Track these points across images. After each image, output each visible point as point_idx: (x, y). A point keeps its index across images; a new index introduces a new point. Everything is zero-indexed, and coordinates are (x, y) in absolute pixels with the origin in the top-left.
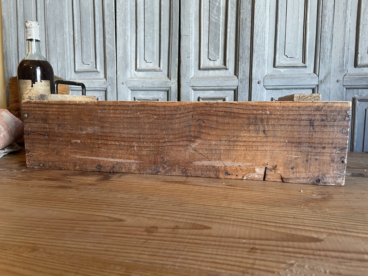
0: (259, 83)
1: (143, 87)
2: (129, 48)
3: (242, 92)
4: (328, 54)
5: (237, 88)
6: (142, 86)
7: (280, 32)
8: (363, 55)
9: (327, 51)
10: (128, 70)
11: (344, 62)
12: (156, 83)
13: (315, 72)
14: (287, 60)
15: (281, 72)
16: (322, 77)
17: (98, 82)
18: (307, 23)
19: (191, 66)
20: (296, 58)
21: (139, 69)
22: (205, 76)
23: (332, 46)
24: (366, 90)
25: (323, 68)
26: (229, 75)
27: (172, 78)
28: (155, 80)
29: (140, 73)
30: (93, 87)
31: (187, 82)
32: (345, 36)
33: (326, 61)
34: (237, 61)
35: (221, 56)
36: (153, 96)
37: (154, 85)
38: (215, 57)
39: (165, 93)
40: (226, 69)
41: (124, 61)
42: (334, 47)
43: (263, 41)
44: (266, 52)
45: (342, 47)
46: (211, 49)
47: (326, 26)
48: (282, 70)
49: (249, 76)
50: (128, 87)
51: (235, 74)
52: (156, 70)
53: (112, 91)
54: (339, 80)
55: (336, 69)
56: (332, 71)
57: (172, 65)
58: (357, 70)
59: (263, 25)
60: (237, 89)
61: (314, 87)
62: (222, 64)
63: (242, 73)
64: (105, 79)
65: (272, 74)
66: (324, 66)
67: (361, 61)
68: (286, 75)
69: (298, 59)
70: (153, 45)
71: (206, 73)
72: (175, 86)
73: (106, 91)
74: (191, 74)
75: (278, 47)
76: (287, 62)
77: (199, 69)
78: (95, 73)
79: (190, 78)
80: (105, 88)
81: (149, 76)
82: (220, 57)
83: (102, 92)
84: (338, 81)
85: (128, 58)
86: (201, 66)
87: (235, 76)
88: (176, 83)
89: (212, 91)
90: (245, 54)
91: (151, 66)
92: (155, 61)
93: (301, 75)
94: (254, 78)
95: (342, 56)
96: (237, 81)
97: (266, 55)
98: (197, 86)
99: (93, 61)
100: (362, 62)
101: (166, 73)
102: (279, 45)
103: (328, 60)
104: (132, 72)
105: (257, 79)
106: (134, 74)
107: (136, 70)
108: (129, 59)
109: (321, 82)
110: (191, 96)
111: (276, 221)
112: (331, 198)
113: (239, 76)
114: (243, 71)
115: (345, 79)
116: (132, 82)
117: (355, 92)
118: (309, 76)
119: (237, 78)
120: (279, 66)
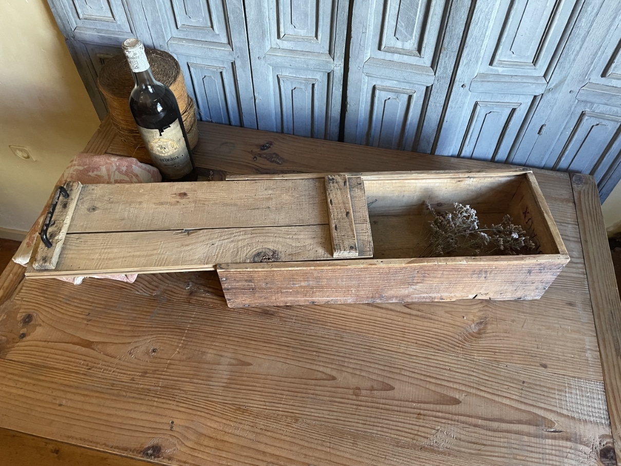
0: (464, 87)
1: (290, 66)
2: (266, 5)
3: (437, 92)
4: (573, 57)
5: (432, 86)
6: (288, 65)
7: (512, 18)
8: (619, 63)
9: (572, 54)
10: (266, 39)
11: (589, 70)
12: (312, 63)
13: (545, 76)
14: (511, 58)
15: (498, 71)
16: (552, 84)
17: (220, 49)
18: (557, 12)
19: (367, 44)
20: (526, 56)
21: (283, 37)
22: (386, 58)
23: (581, 48)
24: (603, 105)
25: (558, 74)
26: (423, 65)
27: (336, 58)
28: (309, 57)
29: (285, 42)
30: (212, 56)
31: (359, 66)
32: (605, 37)
33: (566, 66)
34: (438, 51)
35: (415, 36)
36: (305, 77)
37: (307, 65)
38: (406, 36)
39: (324, 75)
40: (421, 57)
41: (260, 26)
42: (583, 49)
43: (484, 33)
44: (484, 47)
45: (595, 51)
46: (402, 23)
47: (584, 20)
49: (451, 74)
50: (269, 64)
51: (432, 66)
52: (310, 42)
53: (243, 67)
54: (573, 91)
55: (575, 77)
56: (568, 78)
58: (603, 81)
59: (489, 10)
60: (430, 87)
61: (537, 94)
62: (415, 50)
63: (442, 69)
64: (229, 46)
65: (485, 73)
67: (613, 70)
68: (504, 76)
69: (528, 57)
70: (306, 3)
71: (389, 56)
72: (340, 69)
73: (233, 64)
74: (367, 56)
75: (503, 40)
77: (379, 49)
78: (210, 34)
79: (364, 61)
80: (231, 60)
81: (299, 49)
82: (414, 38)
84: (571, 92)
85: (265, 22)
86: (383, 46)
87: (431, 69)
88: (342, 65)
89: (395, 82)
90: (453, 44)
91: (302, 32)
92: (309, 28)
93: (525, 80)
94: (458, 80)
95: (589, 63)
96: (433, 78)
97: (483, 51)
98: (373, 74)
99: (205, 17)
100: (614, 72)
101: (327, 47)
102: (506, 37)
103: (569, 65)
104: (273, 39)
105: (461, 82)
106: (275, 43)
107: (278, 38)
108: (267, 22)
109: (549, 91)
112: (485, 333)
113: (437, 71)
114: (445, 68)
115: (581, 92)
116: (274, 58)
117: (588, 106)
118: (535, 82)
119: (433, 74)
120: (498, 65)
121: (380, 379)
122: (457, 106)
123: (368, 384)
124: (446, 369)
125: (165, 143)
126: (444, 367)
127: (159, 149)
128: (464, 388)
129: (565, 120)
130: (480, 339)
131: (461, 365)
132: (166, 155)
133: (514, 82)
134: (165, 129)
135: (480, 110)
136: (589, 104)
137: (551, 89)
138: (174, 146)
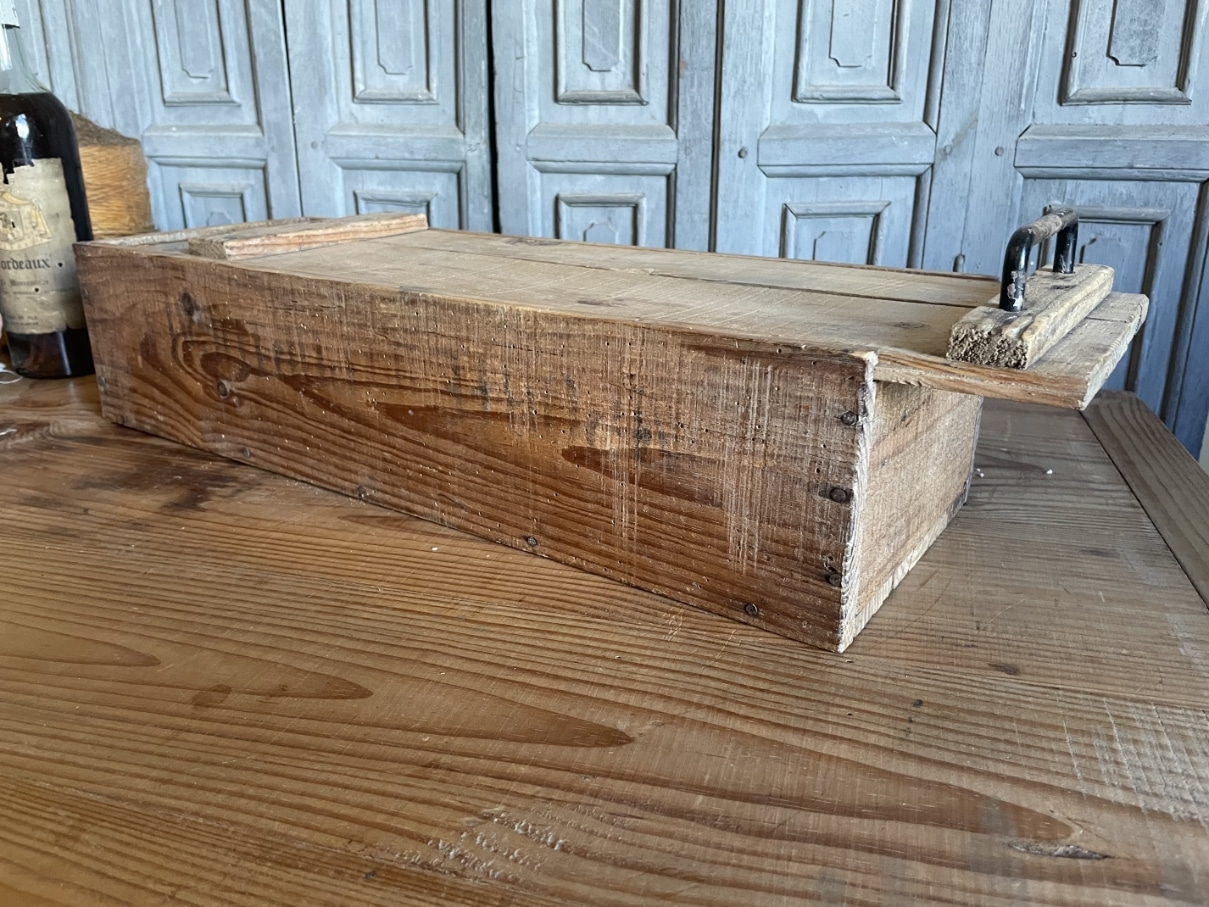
0: (743, 155)
1: (377, 158)
2: (326, 21)
3: (689, 183)
4: (973, 55)
5: (676, 169)
6: (373, 156)
8: (1089, 60)
9: (971, 47)
10: (327, 98)
11: (1022, 86)
12: (420, 145)
13: (926, 119)
14: (837, 77)
15: (815, 116)
16: (947, 139)
17: (238, 138)
19: (529, 88)
20: (869, 68)
21: (362, 96)
22: (574, 123)
23: (987, 29)
24: (1089, 182)
25: (954, 105)
26: (651, 123)
27: (468, 130)
28: (415, 135)
29: (367, 108)
30: (223, 155)
31: (518, 145)
33: (966, 81)
34: (673, 78)
35: (625, 55)
36: (411, 190)
37: (412, 153)
38: (605, 58)
39: (450, 179)
40: (641, 102)
41: (314, 67)
42: (993, 34)
43: (759, 9)
44: (768, 46)
45: (1021, 31)
46: (593, 28)
48: (820, 110)
49: (710, 128)
50: (333, 158)
51: (670, 122)
52: (416, 100)
53: (283, 171)
54: (1002, 149)
55: (996, 110)
56: (981, 114)
57: (467, 85)
58: (1068, 115)
60: (674, 174)
61: (920, 169)
62: (628, 86)
63: (689, 118)
64: (258, 128)
65: (789, 123)
66: (958, 97)
67: (1082, 80)
68: (832, 126)
69: (874, 72)
70: (404, 13)
71: (577, 114)
72: (480, 157)
73: (264, 169)
74: (531, 118)
75: (808, 27)
76: (834, 83)
77: (556, 99)
78: (225, 108)
79: (527, 131)
80: (262, 159)
81: (396, 121)
82: (621, 57)
83: (252, 171)
84: (999, 152)
85: (325, 58)
86: (562, 91)
87: (668, 127)
88: (484, 147)
89: (599, 178)
90: (700, 51)
91: (401, 84)
92: (414, 68)
93: (880, 130)
94: (727, 138)
95: (1017, 64)
96: (674, 147)
97: (768, 58)
98: (549, 157)
99: (217, 67)
100: (1084, 86)
101: (451, 111)
102: (813, 22)
103: (972, 79)
104: (343, 104)
105: (735, 142)
106: (347, 112)
107: (353, 101)
108: (329, 61)
109: (944, 153)
110: (534, 192)
111: (561, 673)
113: (680, 127)
114: (694, 112)
115: (1022, 146)
116: (344, 141)
117: (1054, 191)
118: (906, 132)
119: (673, 136)
120: (808, 95)
121: (329, 670)
122: (739, 212)
123: (273, 680)
124: (603, 658)
125: (15, 209)
128: (659, 706)
132: (15, 247)
133: (857, 138)
134: (18, 165)
135: (798, 228)
136: (1054, 184)
137: (948, 150)
138: (37, 224)
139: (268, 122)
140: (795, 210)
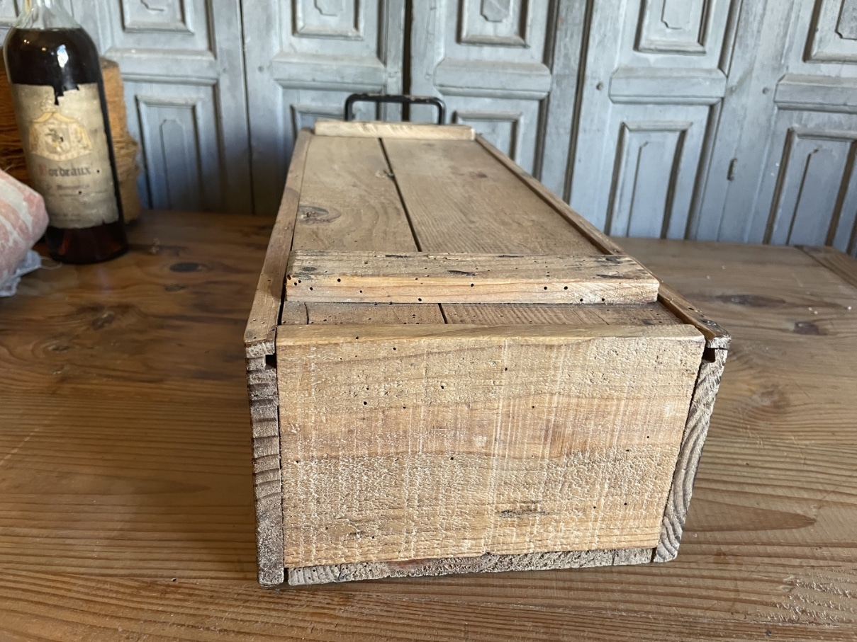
0: (600, 87)
1: (314, 80)
3: (559, 106)
4: (755, 26)
5: (548, 96)
6: (311, 78)
8: (824, 33)
9: (754, 20)
10: (273, 32)
11: (783, 49)
12: (349, 72)
13: (721, 66)
14: (665, 35)
15: (648, 61)
16: (734, 79)
17: (193, 61)
19: (438, 32)
20: (687, 29)
21: (302, 31)
22: (471, 59)
23: (764, 9)
24: (817, 113)
25: (739, 59)
26: (530, 61)
27: (389, 62)
28: (345, 63)
29: (305, 41)
31: (428, 74)
33: (749, 43)
34: (551, 29)
35: (514, 11)
37: (342, 77)
38: (499, 12)
40: (525, 46)
41: (263, 7)
42: (768, 13)
44: (622, 11)
45: (786, 12)
48: (652, 57)
49: (576, 68)
50: (277, 80)
51: (545, 62)
52: (346, 37)
53: (233, 87)
54: (767, 89)
55: (766, 63)
56: (756, 65)
57: (390, 27)
58: (808, 69)
60: (546, 99)
61: (714, 101)
62: (515, 33)
63: (562, 59)
64: (210, 53)
65: (631, 65)
66: (743, 53)
67: (819, 47)
68: (659, 69)
69: (689, 33)
71: (474, 53)
72: (397, 83)
73: (215, 88)
74: (438, 54)
76: (664, 39)
77: (459, 39)
78: (180, 36)
79: (435, 64)
80: (212, 79)
81: (329, 52)
82: (511, 13)
83: (203, 88)
84: (765, 91)
86: (464, 34)
87: (544, 66)
88: (400, 75)
89: (488, 100)
90: (574, 11)
91: (334, 23)
92: (344, 11)
93: (692, 74)
94: (590, 74)
95: (782, 34)
96: (549, 79)
97: (621, 20)
98: (452, 84)
99: (173, 2)
100: (820, 51)
101: (373, 45)
103: (753, 42)
104: (285, 36)
105: (595, 78)
106: (288, 43)
107: (293, 34)
108: (275, 3)
109: (731, 91)
112: (788, 405)
113: (555, 66)
114: (566, 56)
115: (780, 88)
116: (286, 66)
117: (795, 118)
118: (708, 75)
119: (548, 72)
120: (647, 47)
122: (593, 128)
124: (738, 465)
125: (64, 126)
126: (732, 462)
127: (49, 139)
128: (806, 495)
129: (765, 146)
130: (785, 415)
131: (769, 456)
132: (63, 158)
133: (677, 78)
134: (66, 89)
135: (630, 139)
136: (796, 114)
137: (734, 89)
138: (82, 138)
139: (221, 49)
140: (631, 127)
